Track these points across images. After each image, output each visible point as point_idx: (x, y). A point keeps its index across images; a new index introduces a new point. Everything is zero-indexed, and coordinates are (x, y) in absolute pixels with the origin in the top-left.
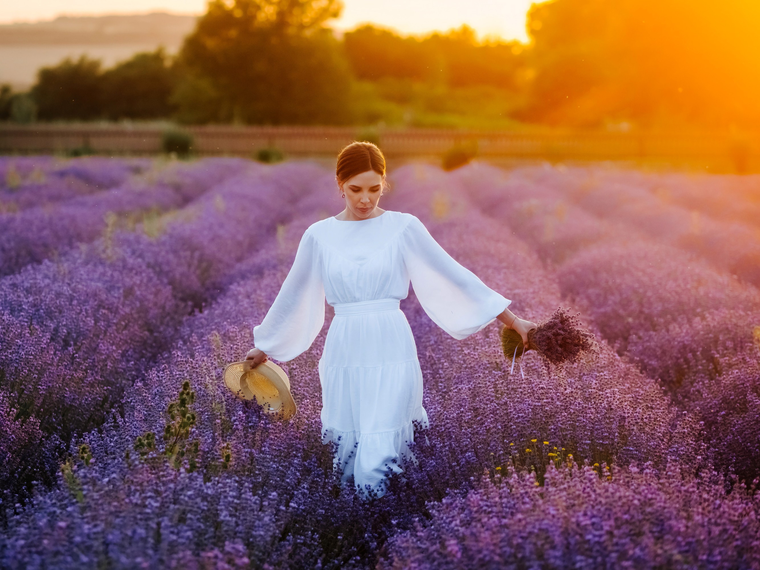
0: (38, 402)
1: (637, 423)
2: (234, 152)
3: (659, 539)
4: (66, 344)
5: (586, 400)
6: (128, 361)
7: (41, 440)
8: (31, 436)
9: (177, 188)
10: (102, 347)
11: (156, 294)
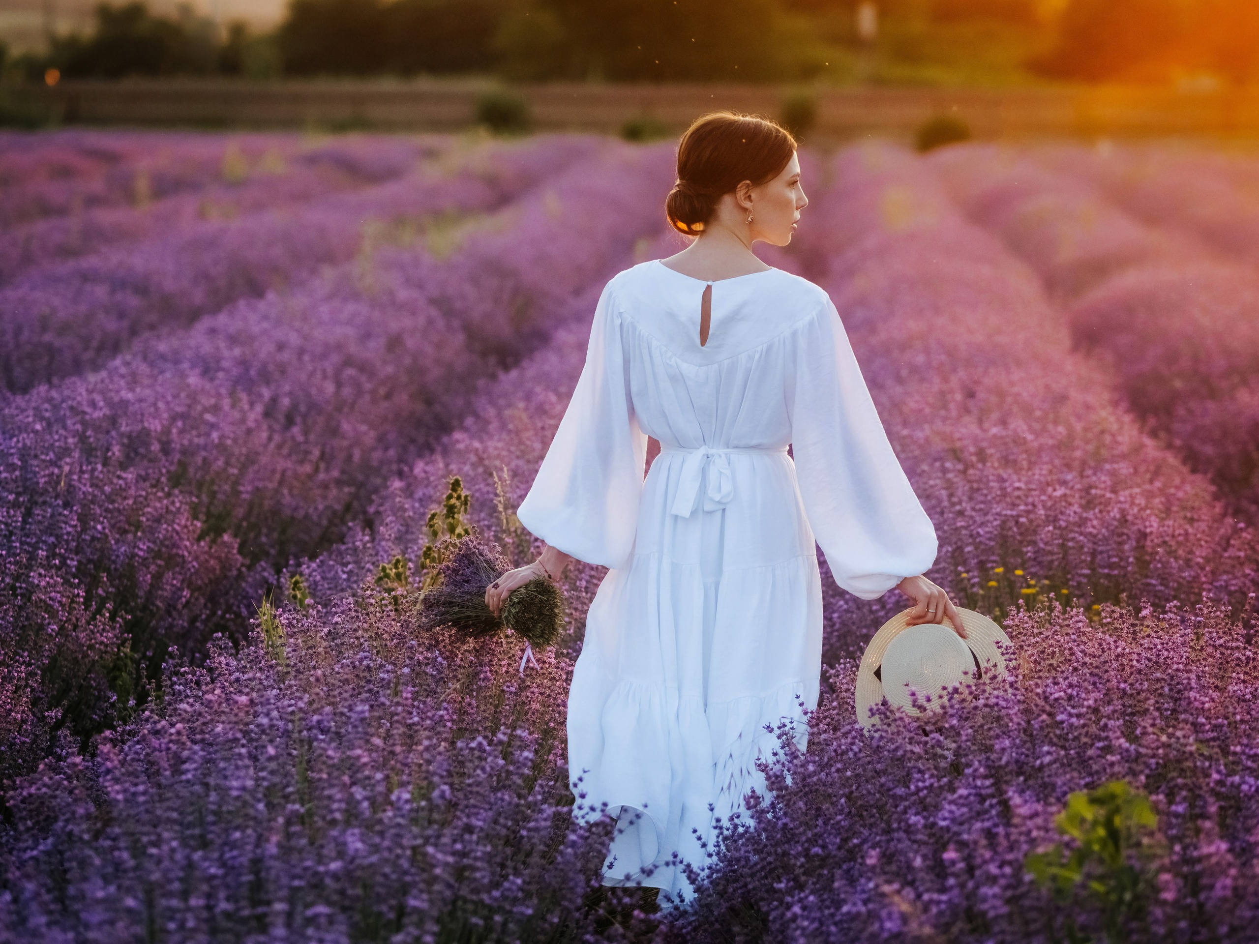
0: (240, 512)
1: (1165, 542)
2: (587, 125)
3: (1172, 718)
4: (290, 421)
5: (1089, 505)
6: (386, 449)
7: (239, 570)
8: (225, 565)
9: (492, 181)
10: (346, 426)
11: (438, 346)
